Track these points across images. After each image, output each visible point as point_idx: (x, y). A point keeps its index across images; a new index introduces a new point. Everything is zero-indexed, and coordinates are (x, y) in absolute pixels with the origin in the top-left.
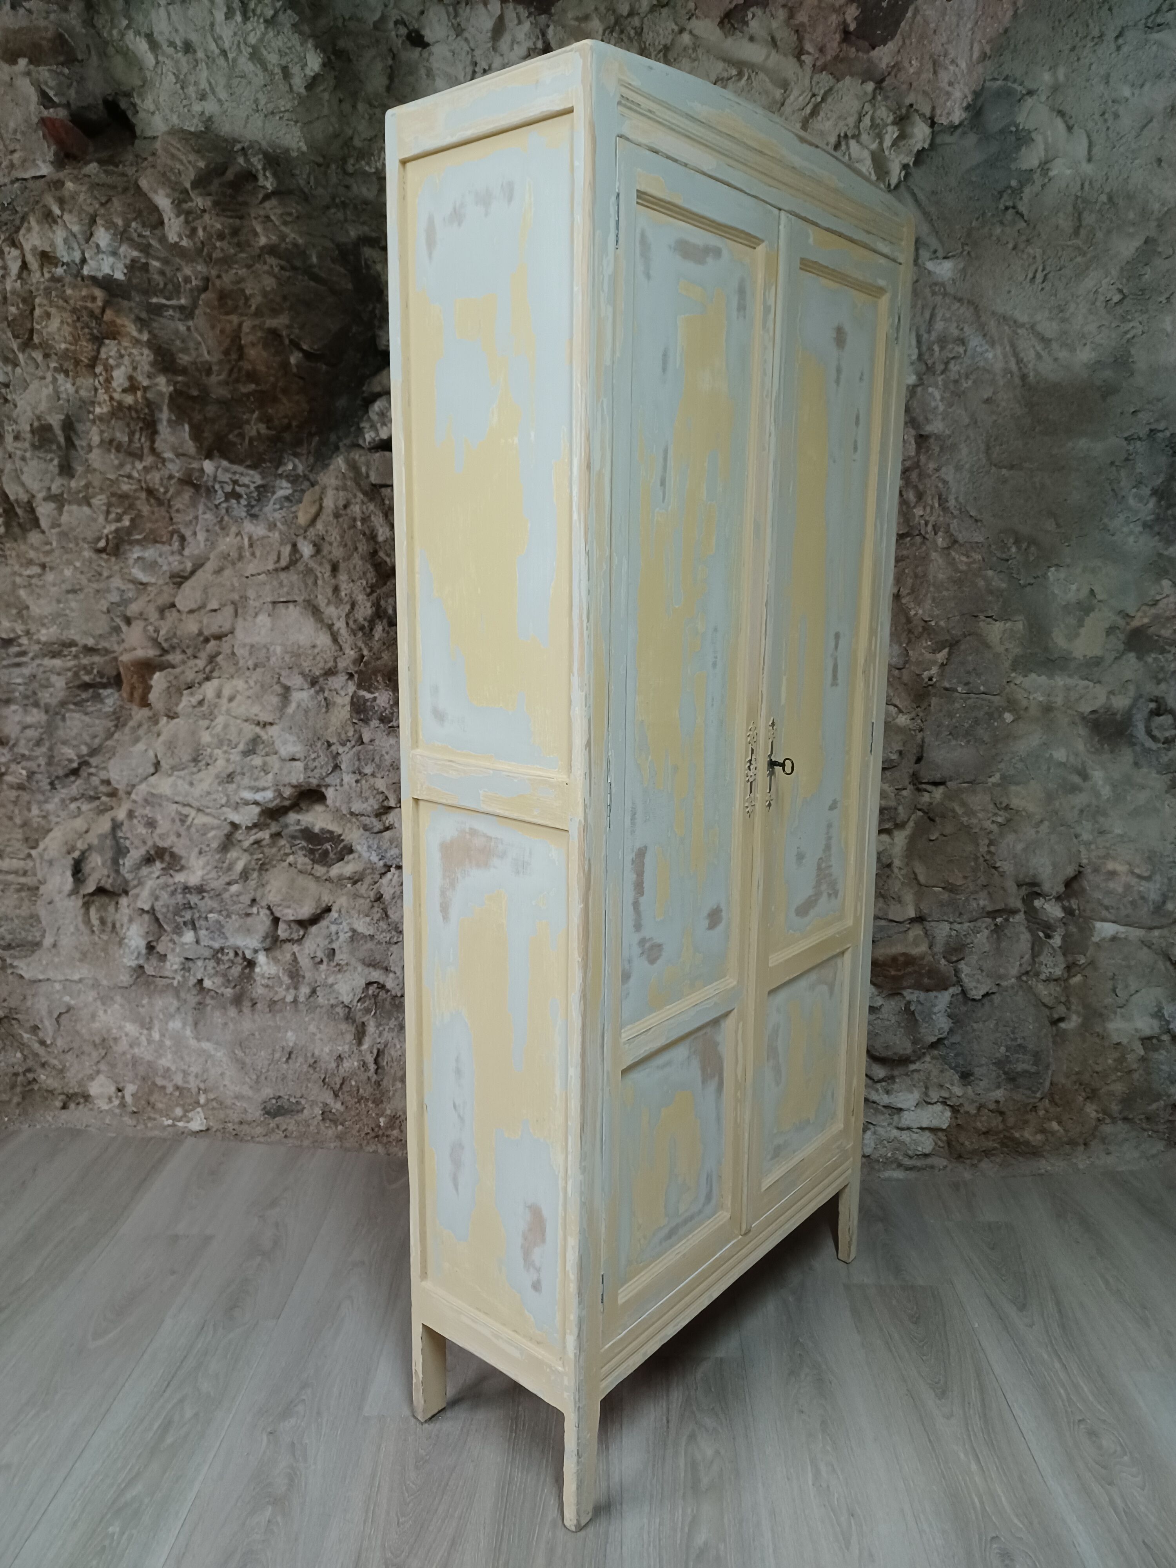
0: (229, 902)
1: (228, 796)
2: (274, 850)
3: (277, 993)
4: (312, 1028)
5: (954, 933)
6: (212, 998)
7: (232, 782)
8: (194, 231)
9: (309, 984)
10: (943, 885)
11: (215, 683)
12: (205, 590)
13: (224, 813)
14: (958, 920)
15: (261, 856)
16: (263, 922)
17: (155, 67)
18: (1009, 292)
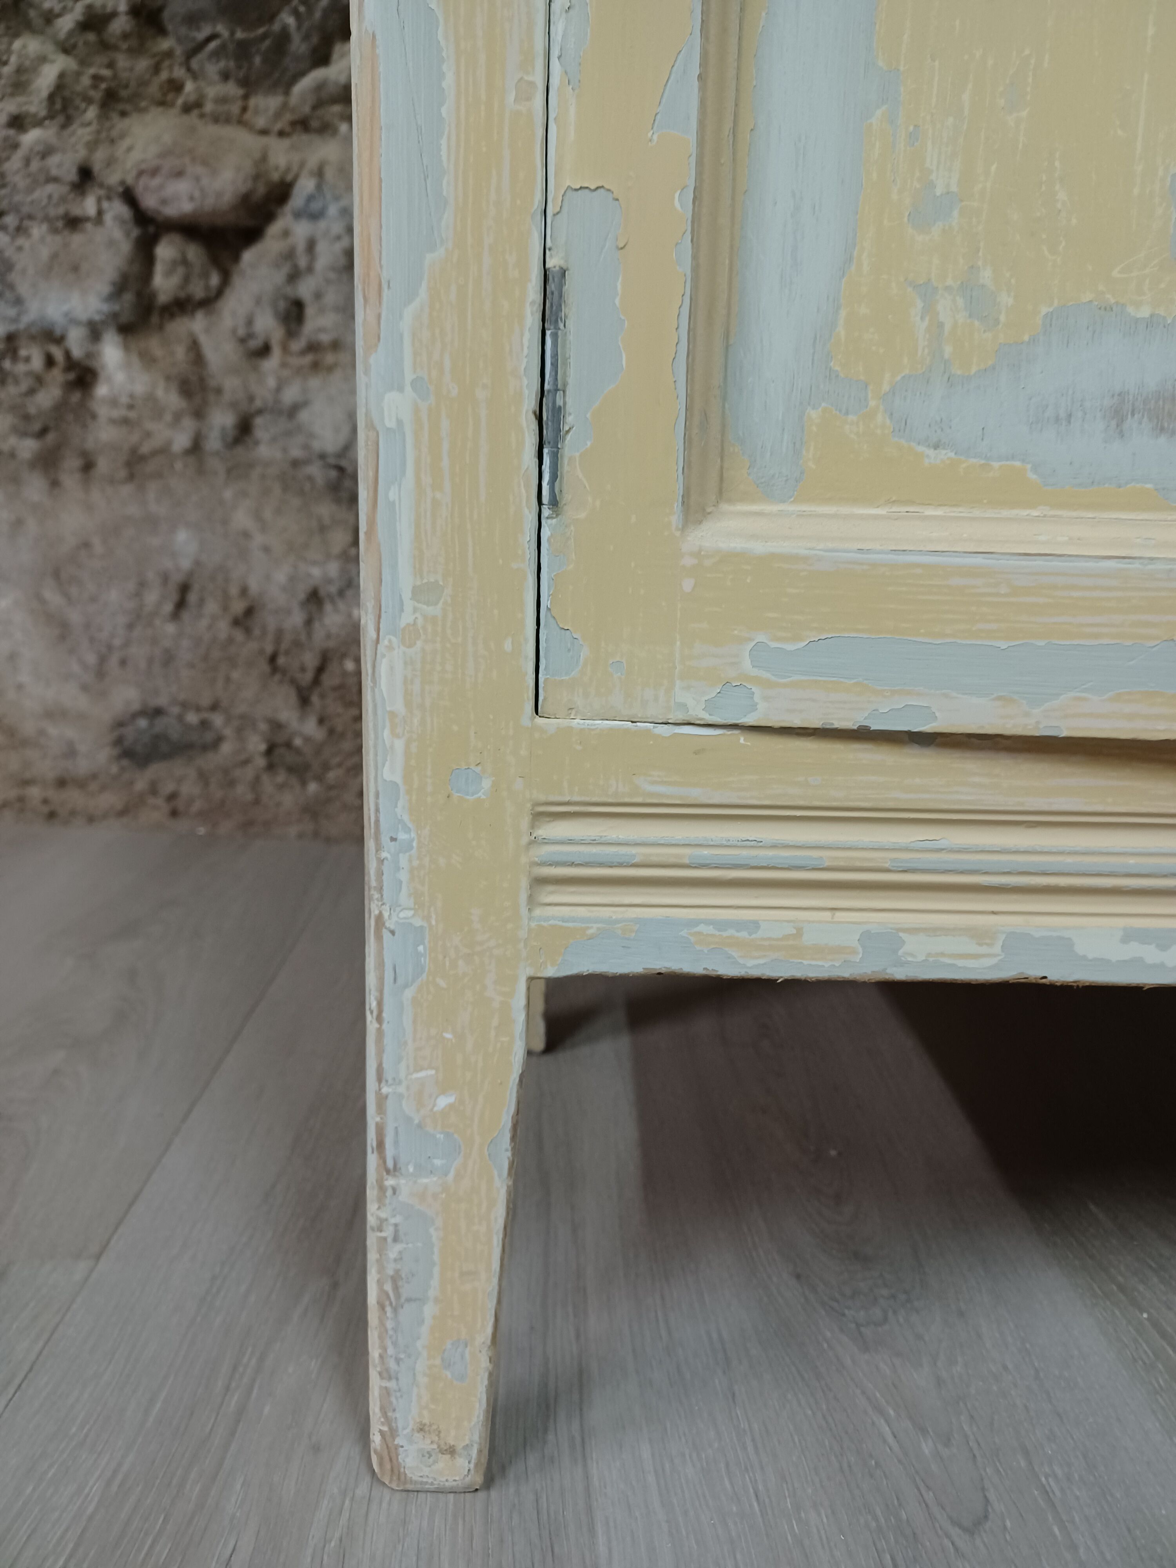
2: (143, 64)
3: (148, 435)
4: (242, 519)
9: (233, 405)
15: (106, 72)
16: (111, 243)
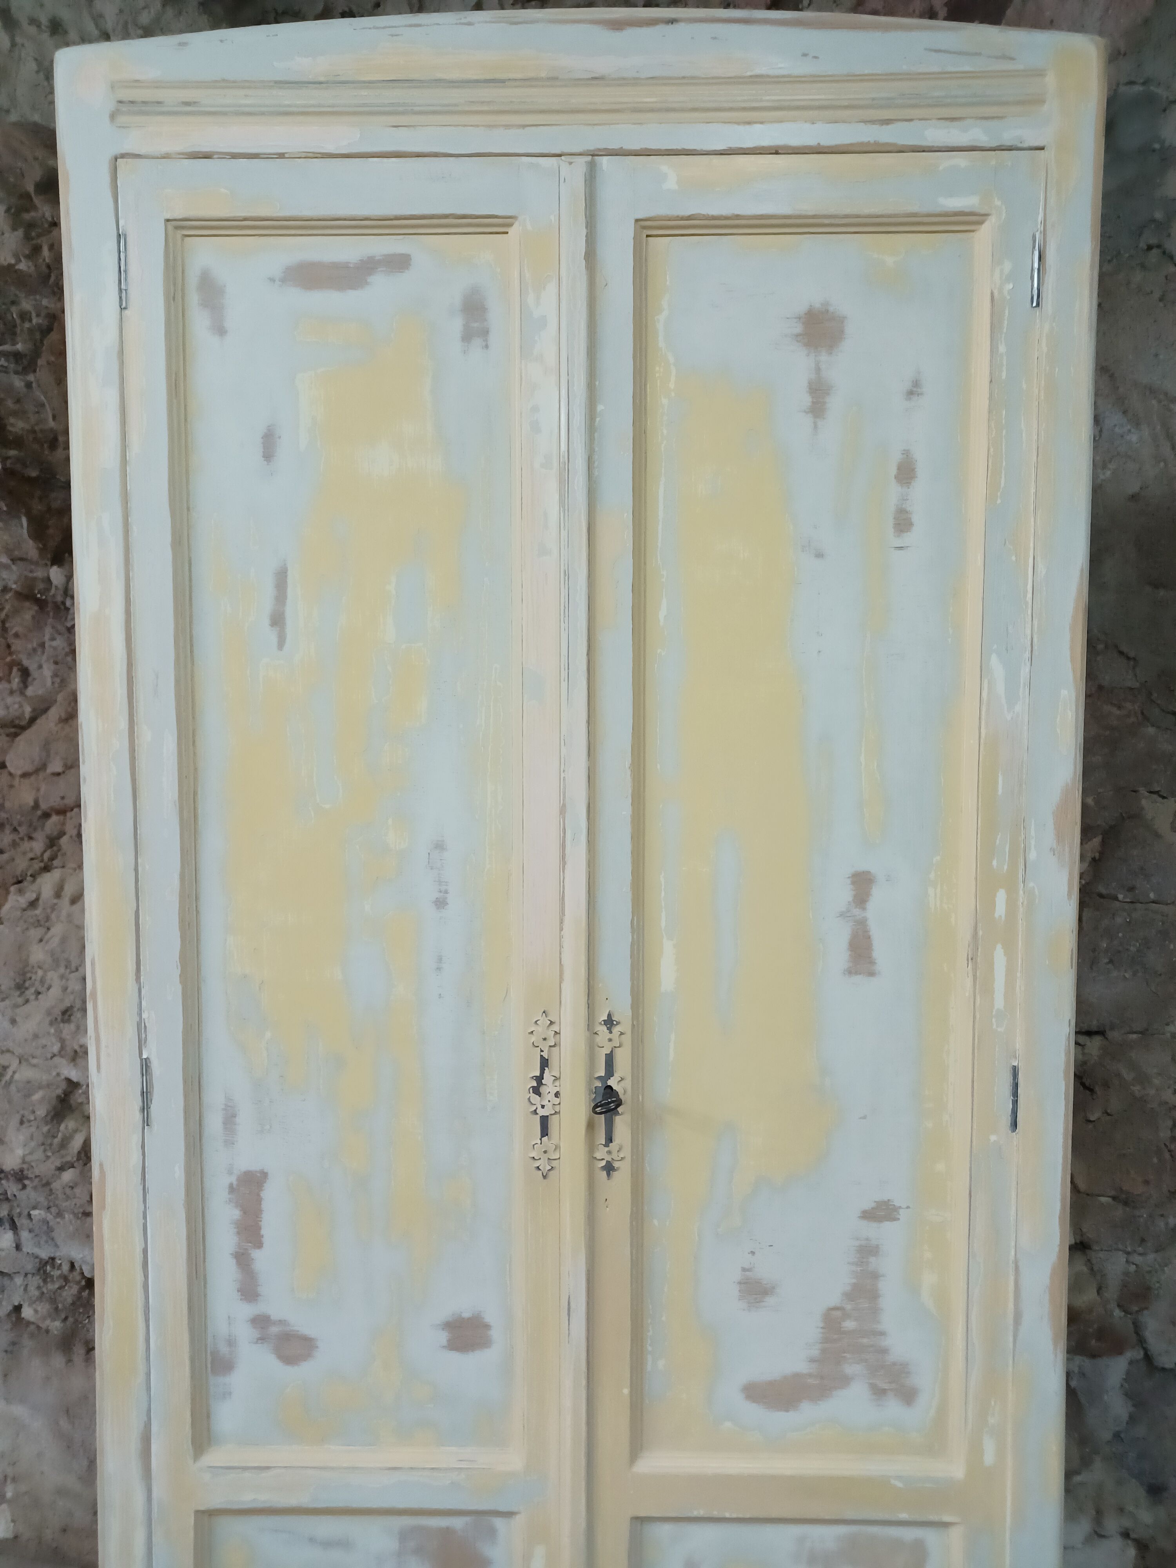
0: (61, 1196)
1: (62, 1041)
5: (1132, 1268)
6: (32, 1336)
7: (68, 1021)
8: (37, 249)
10: (1113, 1193)
11: (55, 875)
12: (46, 746)
13: (56, 1067)
14: (1140, 1250)
17: (10, 51)
18: (1156, 355)
